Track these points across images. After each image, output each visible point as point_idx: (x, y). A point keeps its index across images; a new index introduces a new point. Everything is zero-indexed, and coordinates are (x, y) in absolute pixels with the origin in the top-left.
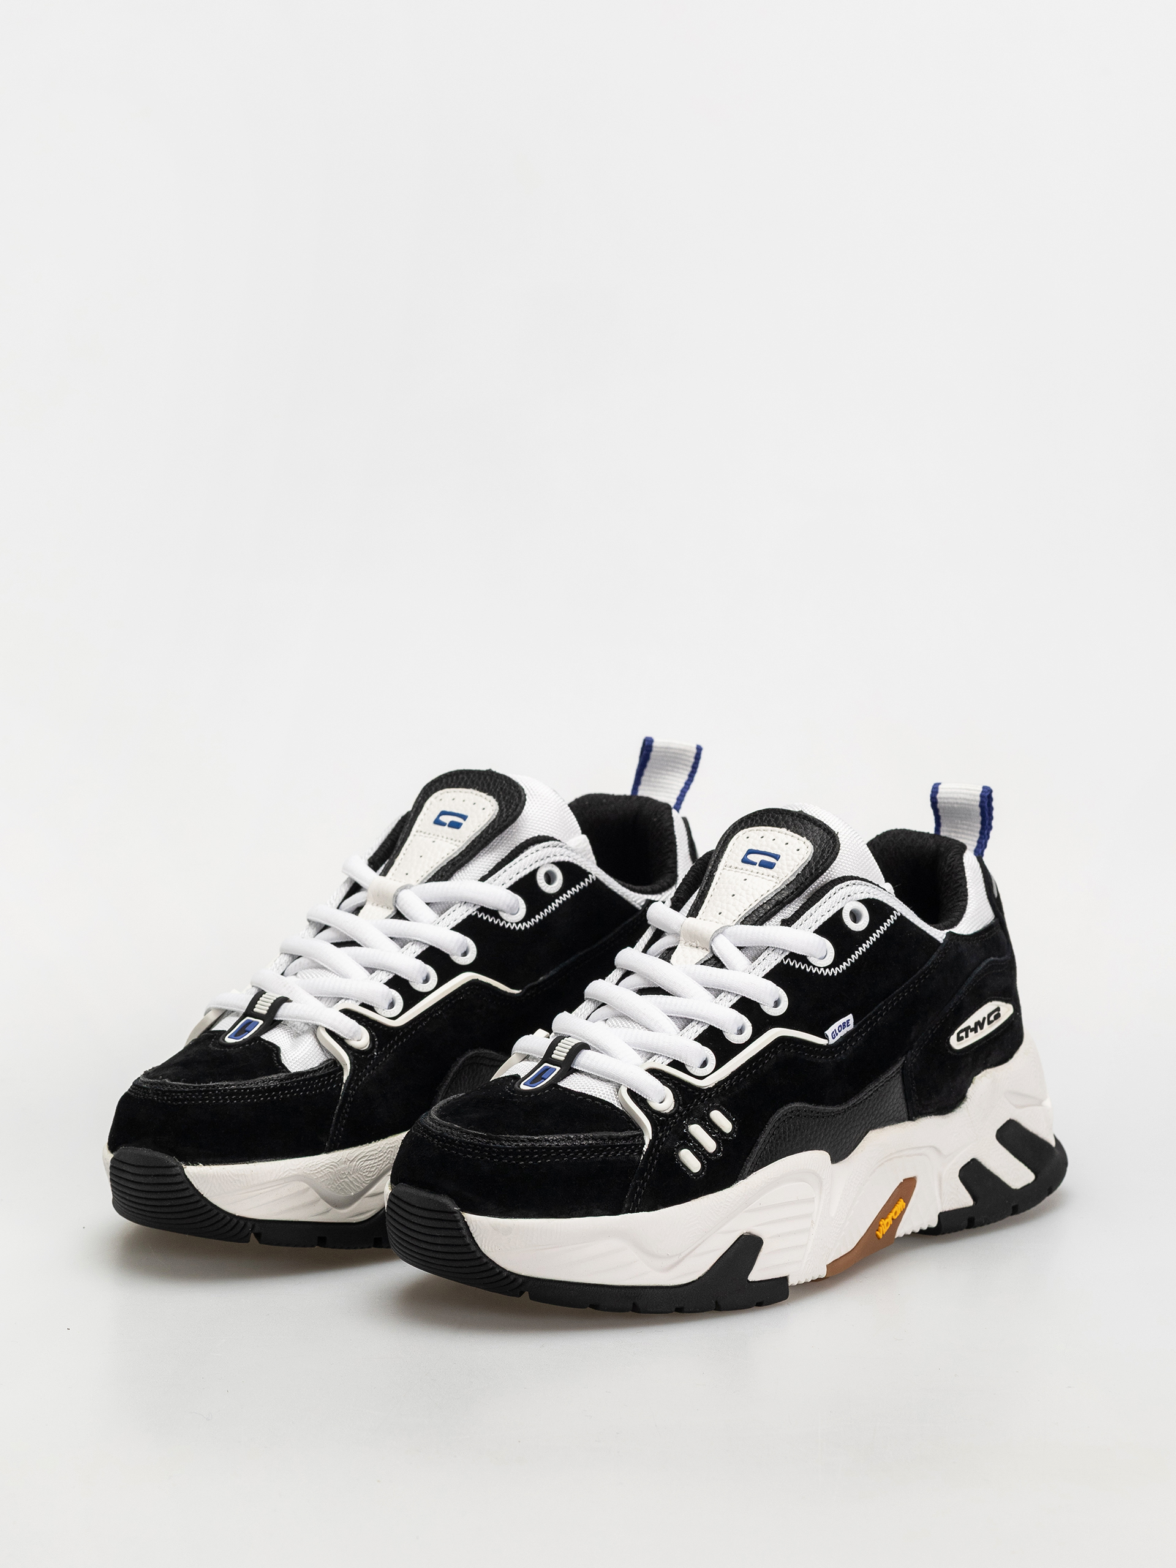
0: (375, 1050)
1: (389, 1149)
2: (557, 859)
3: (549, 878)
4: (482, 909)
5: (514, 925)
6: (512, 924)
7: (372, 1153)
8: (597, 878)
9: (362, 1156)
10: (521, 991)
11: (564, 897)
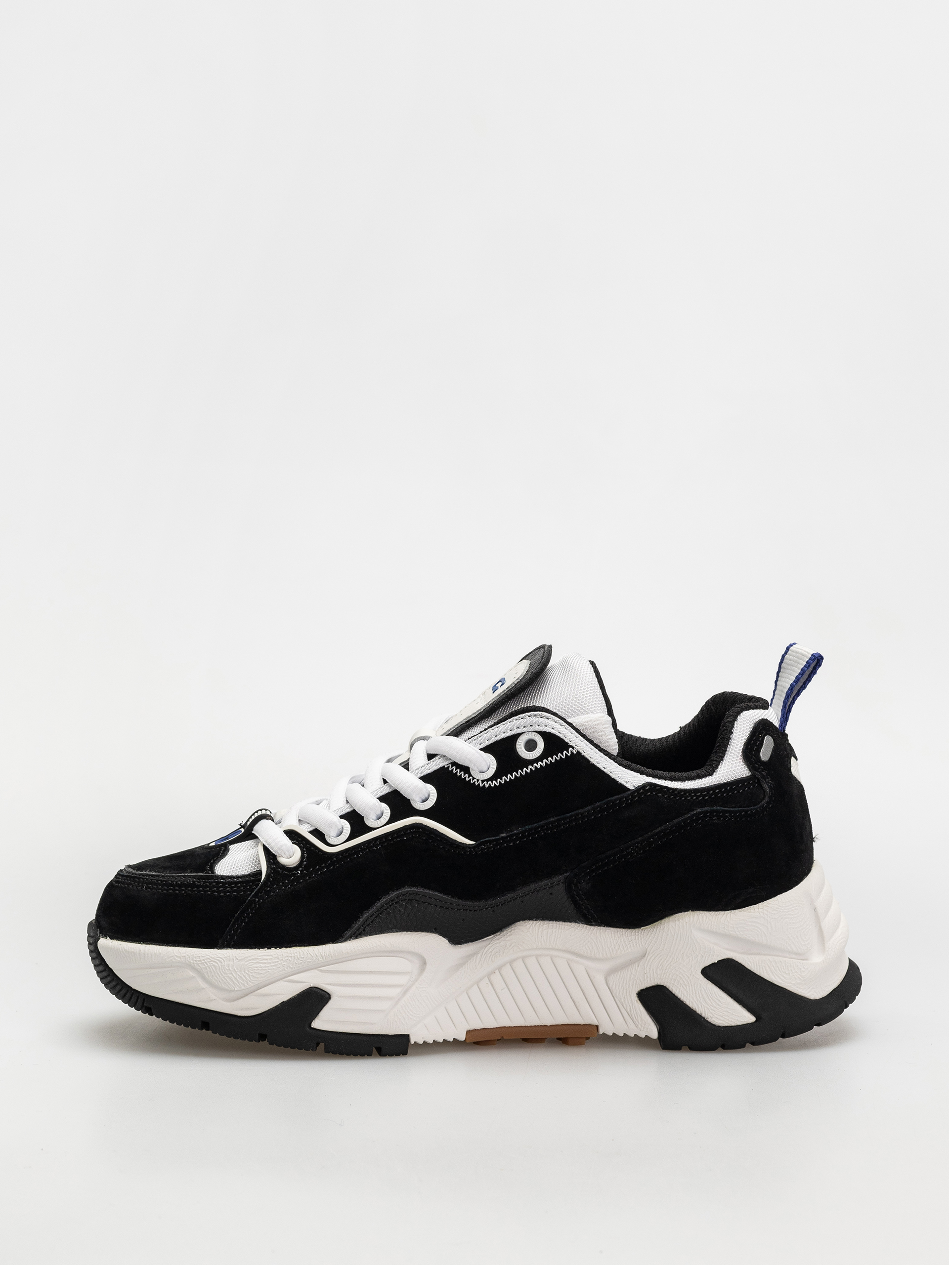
0: (301, 869)
1: (287, 958)
2: (542, 729)
3: (531, 745)
4: (454, 764)
5: (480, 782)
6: (478, 780)
7: (265, 957)
8: (578, 752)
9: (253, 958)
10: (473, 843)
11: (538, 765)
